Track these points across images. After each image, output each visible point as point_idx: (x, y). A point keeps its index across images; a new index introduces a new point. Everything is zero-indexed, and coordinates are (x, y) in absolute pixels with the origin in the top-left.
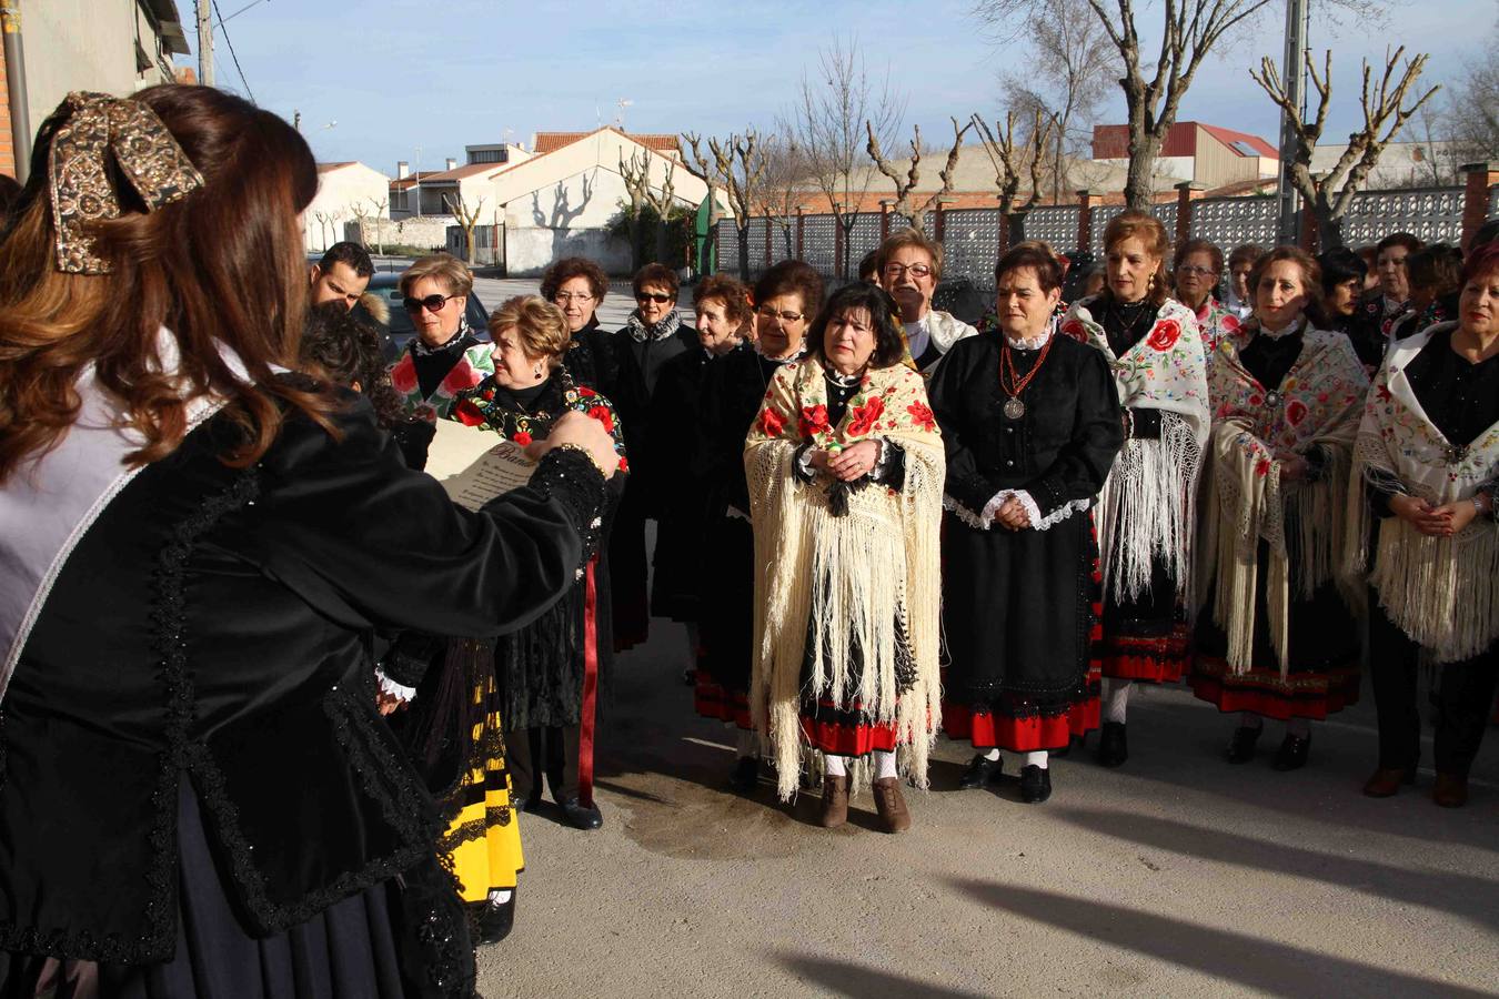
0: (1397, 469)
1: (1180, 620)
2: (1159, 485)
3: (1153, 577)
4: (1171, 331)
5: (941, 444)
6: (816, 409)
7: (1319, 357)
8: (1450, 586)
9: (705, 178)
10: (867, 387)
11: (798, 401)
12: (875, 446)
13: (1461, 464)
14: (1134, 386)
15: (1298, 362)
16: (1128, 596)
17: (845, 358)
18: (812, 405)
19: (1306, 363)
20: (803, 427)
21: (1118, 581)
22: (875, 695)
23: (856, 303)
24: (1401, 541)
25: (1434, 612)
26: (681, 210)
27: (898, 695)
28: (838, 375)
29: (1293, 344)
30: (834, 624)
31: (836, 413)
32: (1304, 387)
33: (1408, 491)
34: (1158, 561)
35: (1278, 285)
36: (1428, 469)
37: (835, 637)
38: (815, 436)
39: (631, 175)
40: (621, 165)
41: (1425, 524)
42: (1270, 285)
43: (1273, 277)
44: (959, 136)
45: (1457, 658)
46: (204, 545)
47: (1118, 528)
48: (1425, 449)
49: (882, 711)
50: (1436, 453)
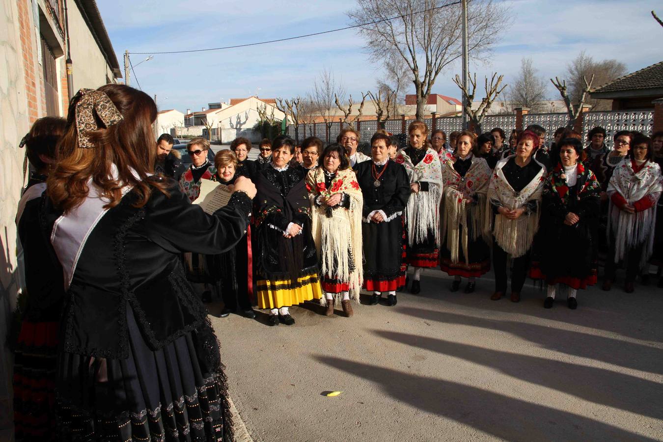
0: (500, 199)
1: (436, 248)
2: (429, 206)
3: (428, 235)
4: (431, 158)
6: (321, 183)
7: (477, 166)
8: (515, 235)
9: (284, 112)
10: (337, 176)
11: (316, 181)
12: (340, 195)
13: (518, 197)
14: (420, 175)
15: (470, 168)
16: (420, 241)
17: (331, 167)
18: (320, 182)
19: (472, 168)
20: (317, 189)
21: (417, 236)
22: (342, 274)
23: (334, 150)
24: (501, 221)
25: (511, 243)
26: (277, 122)
27: (349, 274)
28: (328, 173)
29: (468, 162)
30: (329, 252)
31: (328, 185)
32: (472, 176)
33: (503, 206)
34: (429, 230)
35: (463, 143)
36: (509, 199)
37: (329, 256)
38: (321, 192)
39: (261, 111)
40: (257, 108)
41: (508, 216)
42: (461, 143)
43: (462, 140)
44: (364, 98)
45: (517, 256)
46: (130, 232)
47: (417, 220)
48: (508, 193)
49: (344, 279)
50: (511, 194)
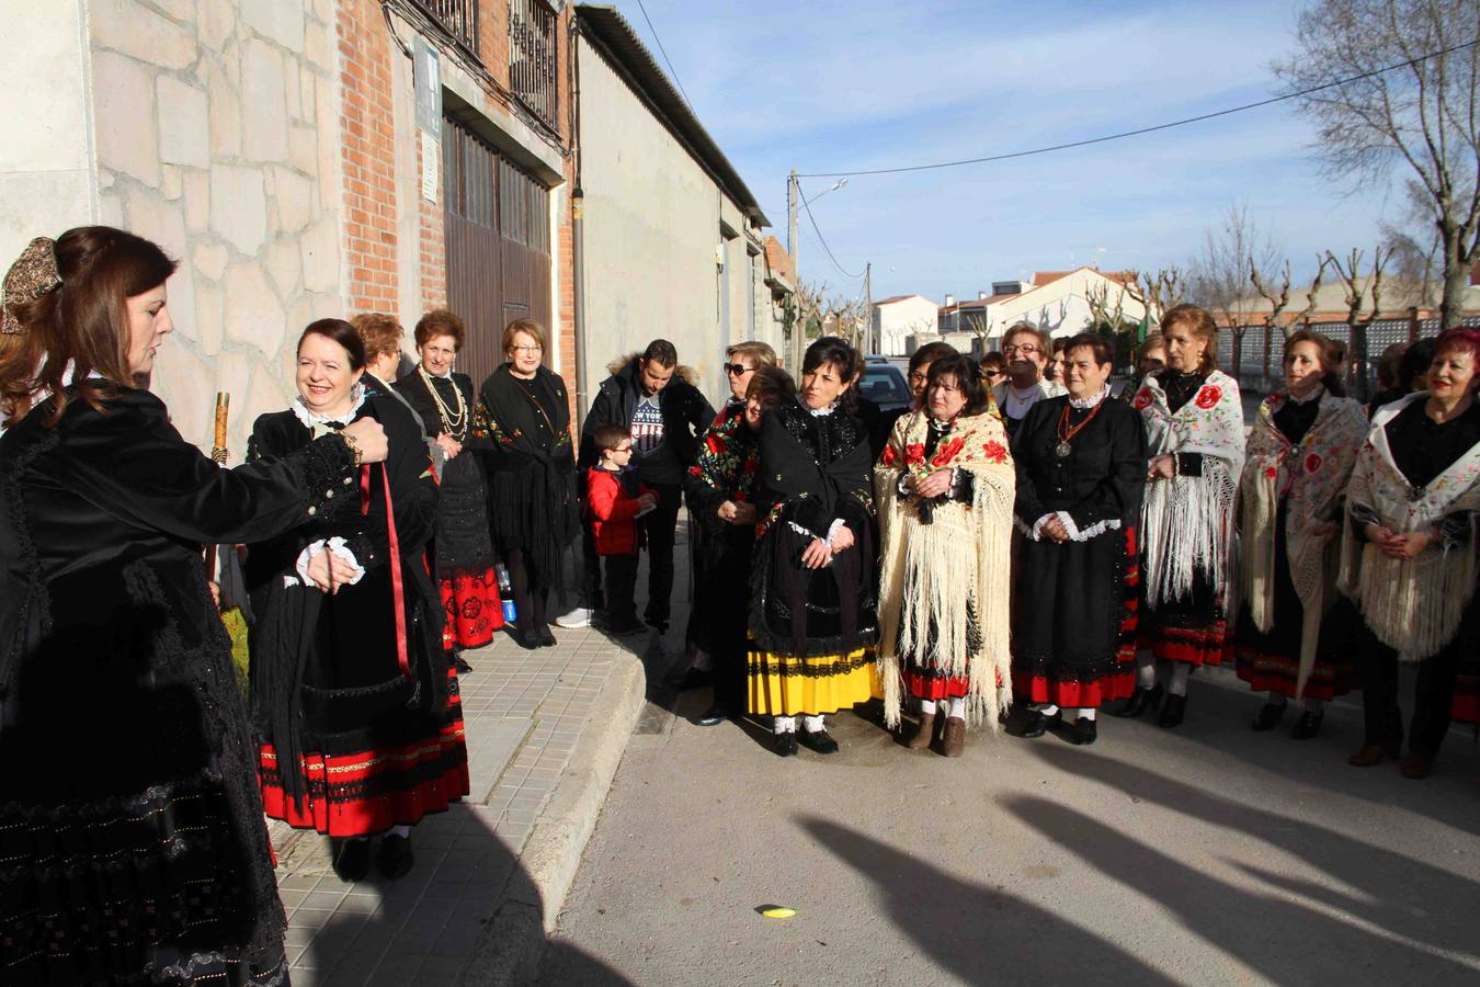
0: (1373, 504)
1: (1221, 618)
2: (1201, 512)
3: (1194, 582)
4: (1215, 395)
5: (1013, 473)
6: (915, 447)
7: (1334, 417)
8: (1410, 599)
10: (954, 430)
11: (905, 440)
12: (949, 472)
13: (1419, 503)
14: (1183, 435)
15: (1316, 422)
16: (1173, 596)
17: (939, 410)
18: (913, 444)
19: (1321, 423)
20: (904, 458)
21: (1166, 584)
22: (950, 657)
23: (948, 370)
24: (1375, 562)
25: (1396, 620)
27: (968, 658)
28: (937, 421)
29: (1312, 408)
30: (919, 604)
31: (929, 450)
32: (1319, 442)
33: (1382, 523)
34: (1198, 571)
35: (1299, 359)
36: (1395, 505)
37: (919, 613)
38: (910, 466)
41: (1389, 550)
42: (1293, 360)
43: (1295, 353)
45: (1414, 658)
47: (1168, 544)
48: (1392, 489)
49: (955, 669)
50: (1401, 493)
